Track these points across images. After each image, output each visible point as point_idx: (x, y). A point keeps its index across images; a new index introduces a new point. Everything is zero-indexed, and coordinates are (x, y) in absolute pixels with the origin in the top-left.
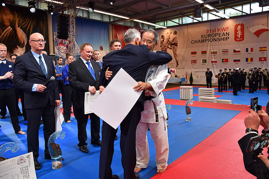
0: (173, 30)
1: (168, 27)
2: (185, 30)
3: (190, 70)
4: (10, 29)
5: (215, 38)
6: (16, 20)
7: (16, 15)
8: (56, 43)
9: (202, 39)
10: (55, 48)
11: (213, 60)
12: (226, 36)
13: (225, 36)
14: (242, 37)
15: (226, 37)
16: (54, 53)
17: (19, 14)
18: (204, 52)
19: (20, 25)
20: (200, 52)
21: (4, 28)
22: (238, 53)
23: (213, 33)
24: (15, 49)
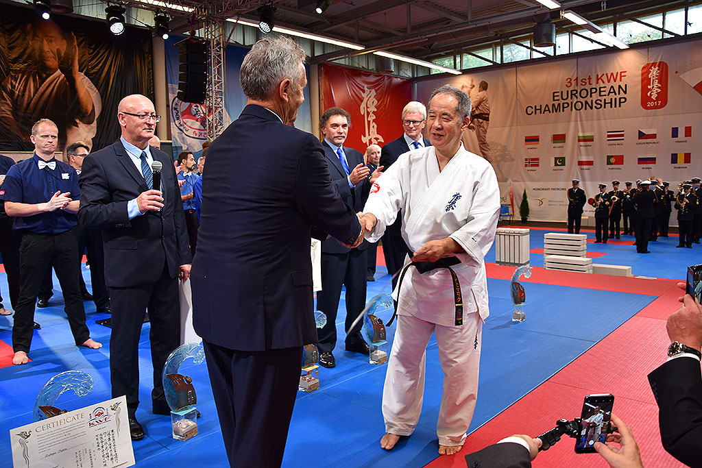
0: (477, 80)
1: (465, 72)
2: (510, 79)
3: (522, 183)
4: (59, 77)
5: (589, 99)
6: (75, 53)
7: (74, 42)
8: (174, 111)
9: (554, 102)
10: (172, 126)
11: (584, 159)
12: (620, 96)
13: (616, 94)
14: (663, 98)
15: (618, 97)
16: (169, 137)
17: (82, 39)
18: (559, 138)
19: (84, 66)
20: (549, 138)
21: (44, 75)
22: (649, 140)
23: (583, 87)
24: (70, 128)
